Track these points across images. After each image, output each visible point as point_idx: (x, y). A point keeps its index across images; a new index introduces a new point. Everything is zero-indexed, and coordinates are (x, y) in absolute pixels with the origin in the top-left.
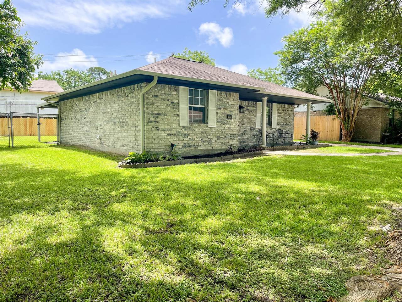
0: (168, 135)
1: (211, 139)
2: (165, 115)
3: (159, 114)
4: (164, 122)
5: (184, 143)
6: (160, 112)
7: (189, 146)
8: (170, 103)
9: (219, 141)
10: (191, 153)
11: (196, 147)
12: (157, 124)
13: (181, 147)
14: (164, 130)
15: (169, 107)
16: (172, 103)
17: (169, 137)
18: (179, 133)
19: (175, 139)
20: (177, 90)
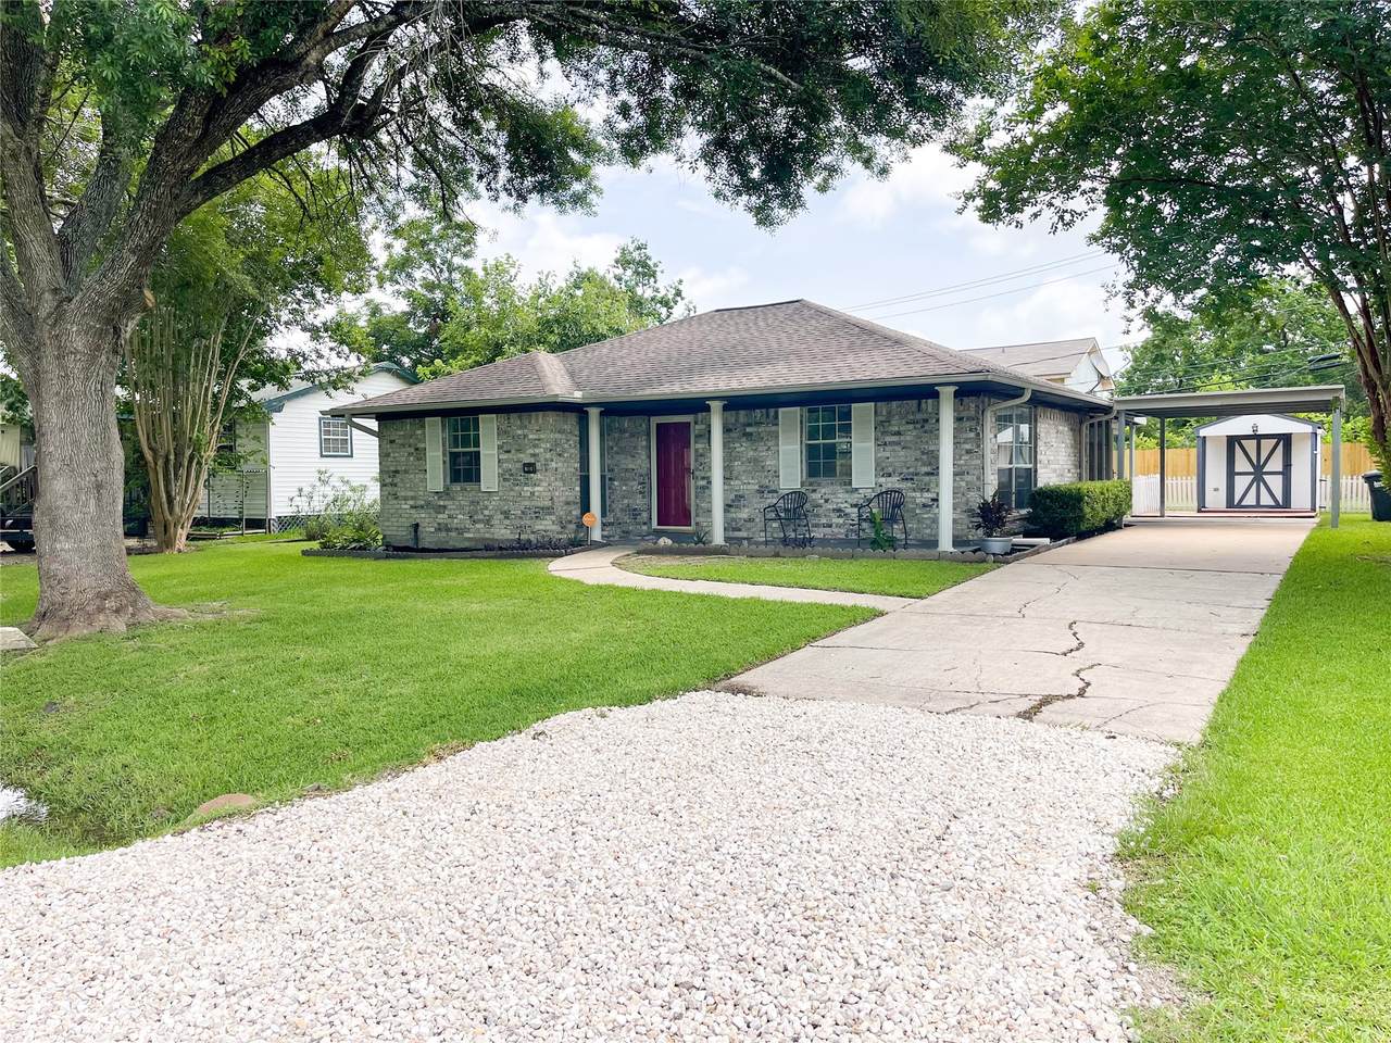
0: (412, 507)
1: (491, 517)
2: (406, 472)
3: (397, 472)
4: (405, 484)
5: (439, 524)
6: (399, 468)
7: (448, 530)
8: (412, 450)
9: (507, 522)
10: (451, 543)
11: (460, 531)
12: (396, 489)
13: (433, 530)
14: (406, 499)
15: (412, 458)
16: (417, 449)
17: (413, 511)
18: (428, 504)
19: (423, 516)
20: (423, 427)
